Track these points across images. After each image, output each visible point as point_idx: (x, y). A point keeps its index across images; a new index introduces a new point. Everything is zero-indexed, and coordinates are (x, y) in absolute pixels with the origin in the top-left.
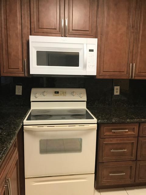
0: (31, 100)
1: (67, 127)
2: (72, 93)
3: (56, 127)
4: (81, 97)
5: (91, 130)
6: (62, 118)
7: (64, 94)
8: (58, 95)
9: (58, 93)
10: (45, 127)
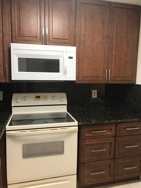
0: (13, 105)
1: (49, 131)
2: (53, 98)
3: (39, 131)
4: (62, 101)
5: (72, 132)
6: (44, 122)
7: (45, 98)
8: (40, 100)
9: (39, 97)
10: (28, 132)
